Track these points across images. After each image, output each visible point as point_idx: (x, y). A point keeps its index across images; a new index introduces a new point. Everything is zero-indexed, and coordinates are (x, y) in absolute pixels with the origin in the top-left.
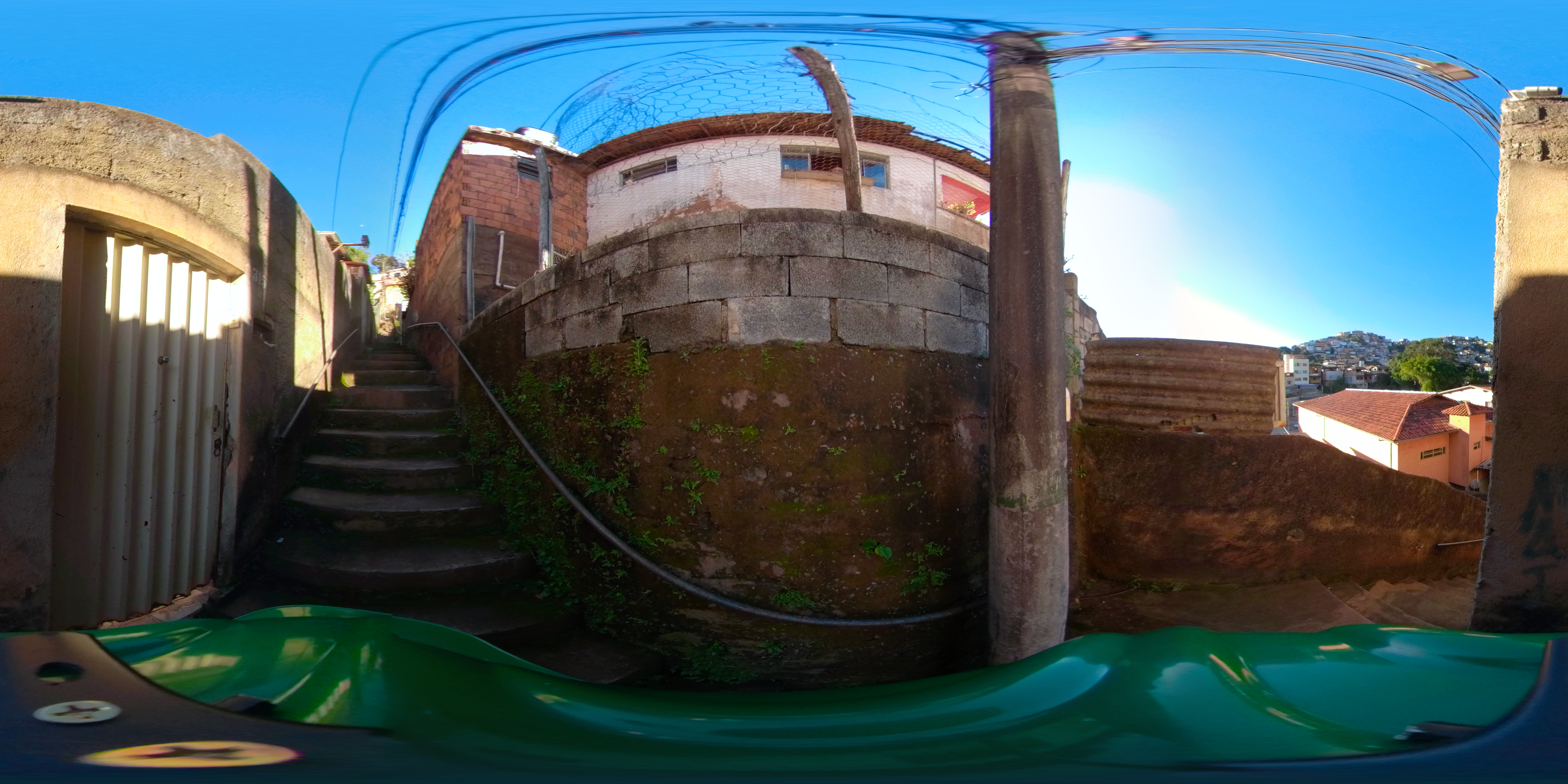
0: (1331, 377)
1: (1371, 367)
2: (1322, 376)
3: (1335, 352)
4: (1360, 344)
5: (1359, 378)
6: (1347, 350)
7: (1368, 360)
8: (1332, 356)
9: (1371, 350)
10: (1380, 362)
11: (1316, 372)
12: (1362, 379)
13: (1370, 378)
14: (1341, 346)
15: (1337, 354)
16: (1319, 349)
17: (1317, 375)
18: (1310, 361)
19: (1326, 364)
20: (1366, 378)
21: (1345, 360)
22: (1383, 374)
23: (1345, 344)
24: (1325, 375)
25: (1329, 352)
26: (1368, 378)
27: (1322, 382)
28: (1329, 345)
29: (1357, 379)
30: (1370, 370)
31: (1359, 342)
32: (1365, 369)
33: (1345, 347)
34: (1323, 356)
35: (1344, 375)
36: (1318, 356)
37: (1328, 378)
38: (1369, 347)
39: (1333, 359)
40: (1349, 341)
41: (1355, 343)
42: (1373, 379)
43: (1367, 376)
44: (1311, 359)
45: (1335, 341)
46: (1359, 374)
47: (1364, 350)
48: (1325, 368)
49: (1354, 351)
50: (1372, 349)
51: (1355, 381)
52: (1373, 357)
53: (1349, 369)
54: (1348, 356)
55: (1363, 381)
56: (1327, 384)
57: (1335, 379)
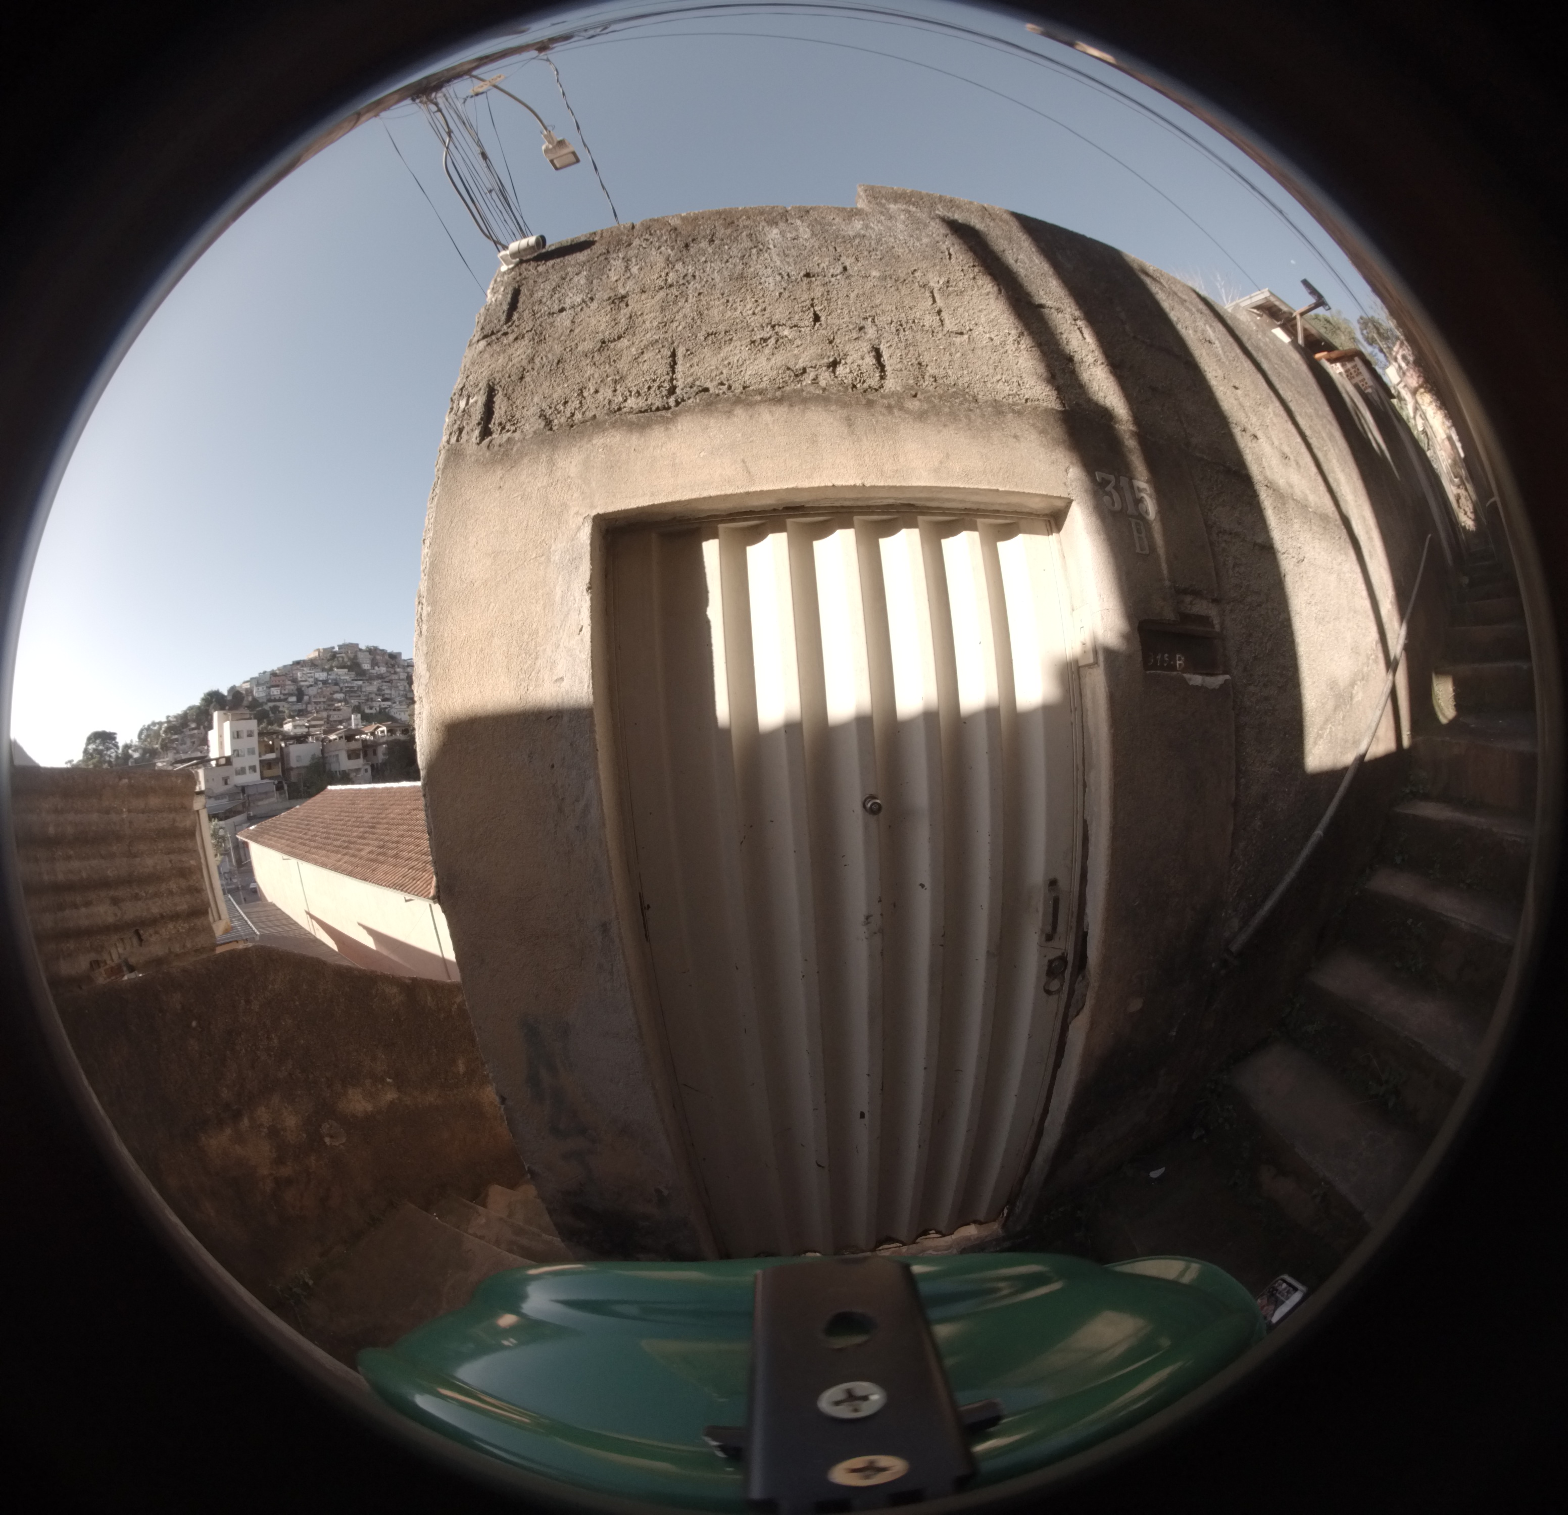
0: (299, 758)
1: (374, 726)
2: (283, 757)
3: (306, 698)
4: (353, 674)
5: (352, 755)
6: (327, 691)
7: (368, 711)
8: (299, 706)
9: (372, 688)
10: (394, 712)
11: (271, 749)
12: (358, 757)
13: (375, 753)
14: (316, 681)
15: (309, 703)
16: (275, 692)
17: (272, 756)
18: (259, 723)
19: (288, 727)
20: (365, 755)
21: (324, 714)
22: (397, 742)
23: (322, 676)
24: (288, 754)
25: (293, 699)
26: (370, 752)
27: (283, 771)
28: (295, 681)
29: (350, 758)
30: (373, 734)
31: (350, 668)
32: (362, 733)
33: (325, 682)
34: (284, 707)
35: (323, 751)
36: (275, 709)
37: (294, 763)
38: (371, 679)
39: (302, 713)
40: (331, 669)
41: (343, 674)
42: (381, 755)
43: (368, 749)
44: (261, 717)
45: (306, 670)
46: (354, 745)
47: (360, 687)
48: (287, 737)
49: (341, 691)
50: (376, 683)
51: (346, 764)
52: (378, 703)
53: (332, 737)
54: (330, 704)
55: (359, 763)
56: (293, 779)
57: (306, 762)
